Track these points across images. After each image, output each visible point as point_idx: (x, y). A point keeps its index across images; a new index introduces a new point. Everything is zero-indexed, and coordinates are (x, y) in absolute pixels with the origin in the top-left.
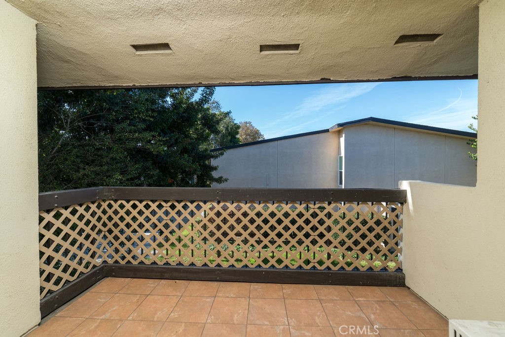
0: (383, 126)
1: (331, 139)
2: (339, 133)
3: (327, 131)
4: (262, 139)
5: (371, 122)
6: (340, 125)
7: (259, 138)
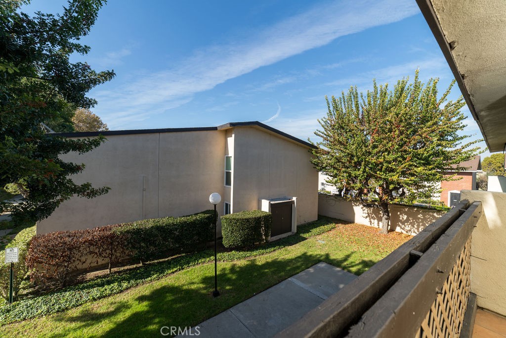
0: (262, 131)
1: (218, 137)
2: (227, 132)
3: (215, 129)
4: (104, 129)
5: (257, 126)
6: (232, 124)
7: (99, 127)
